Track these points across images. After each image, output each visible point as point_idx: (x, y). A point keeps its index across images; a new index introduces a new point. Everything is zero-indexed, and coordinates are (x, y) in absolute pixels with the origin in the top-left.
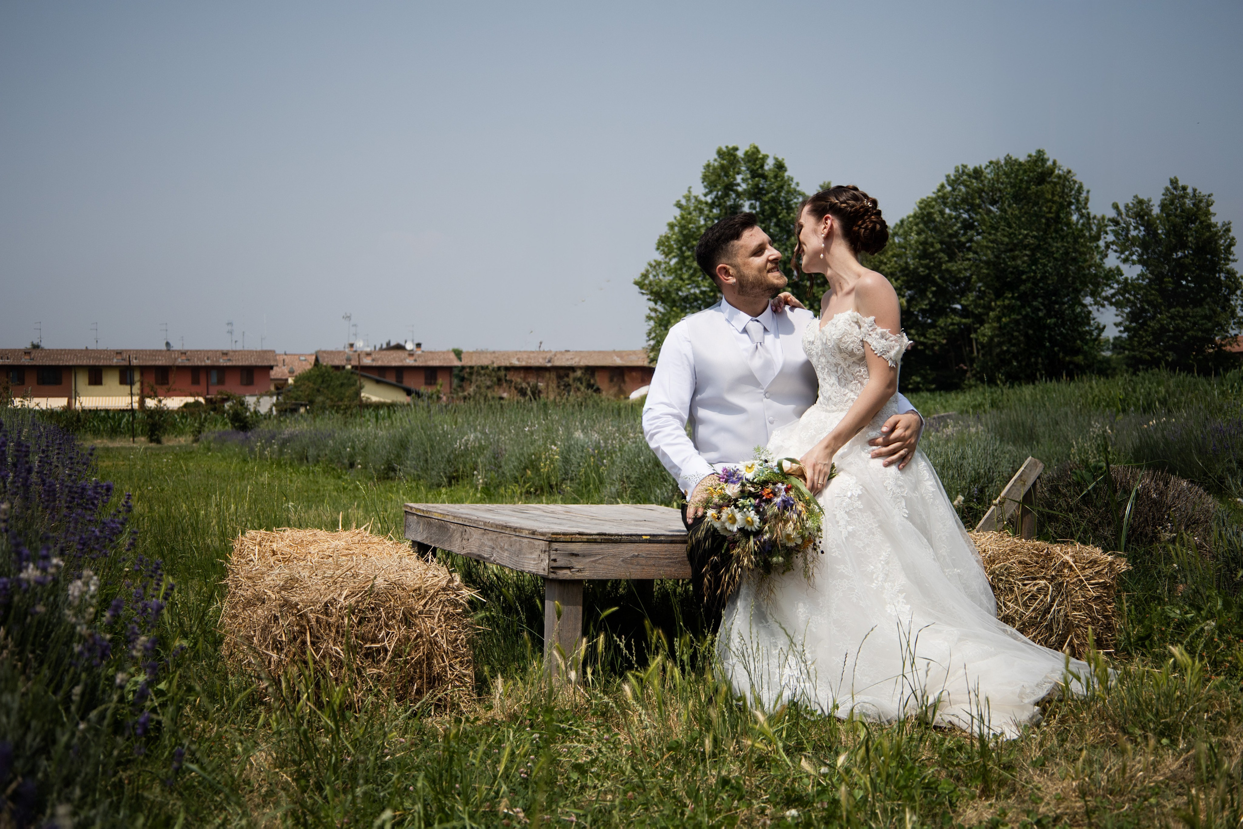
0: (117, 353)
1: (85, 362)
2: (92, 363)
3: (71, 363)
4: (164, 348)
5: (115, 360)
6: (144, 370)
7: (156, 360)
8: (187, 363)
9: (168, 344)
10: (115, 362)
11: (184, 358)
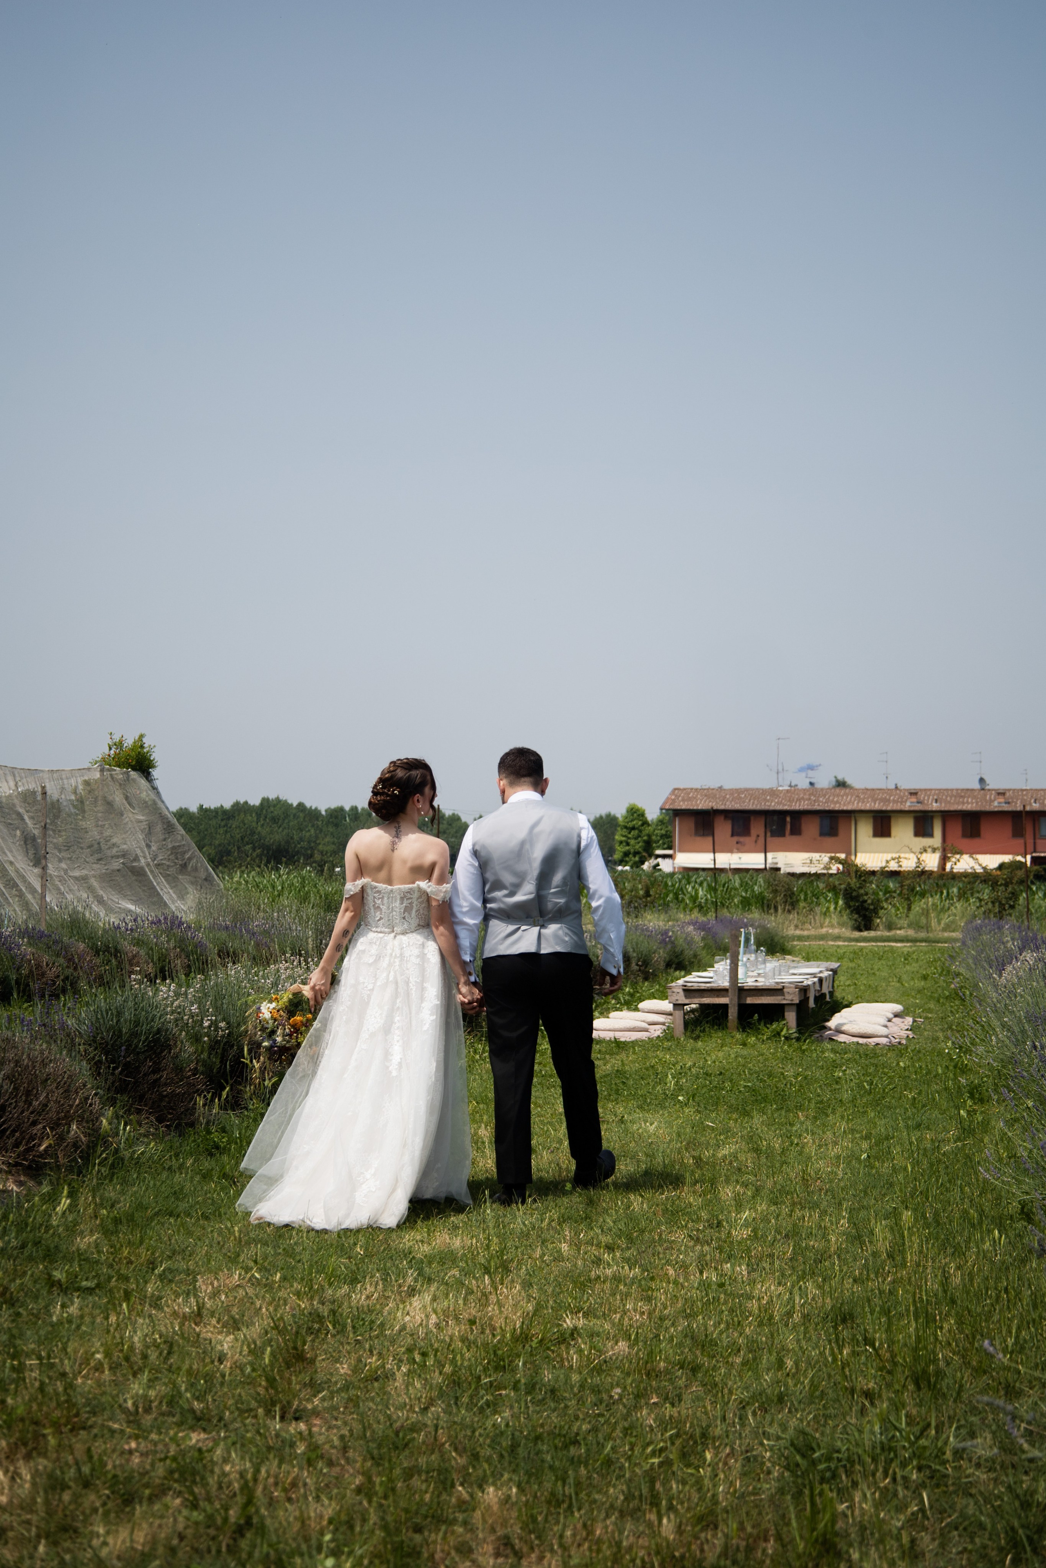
0: (911, 794)
1: (868, 806)
2: (877, 806)
3: (850, 808)
4: (977, 786)
5: (908, 804)
6: (947, 816)
7: (963, 803)
8: (1006, 808)
9: (982, 780)
10: (907, 806)
11: (1002, 800)
